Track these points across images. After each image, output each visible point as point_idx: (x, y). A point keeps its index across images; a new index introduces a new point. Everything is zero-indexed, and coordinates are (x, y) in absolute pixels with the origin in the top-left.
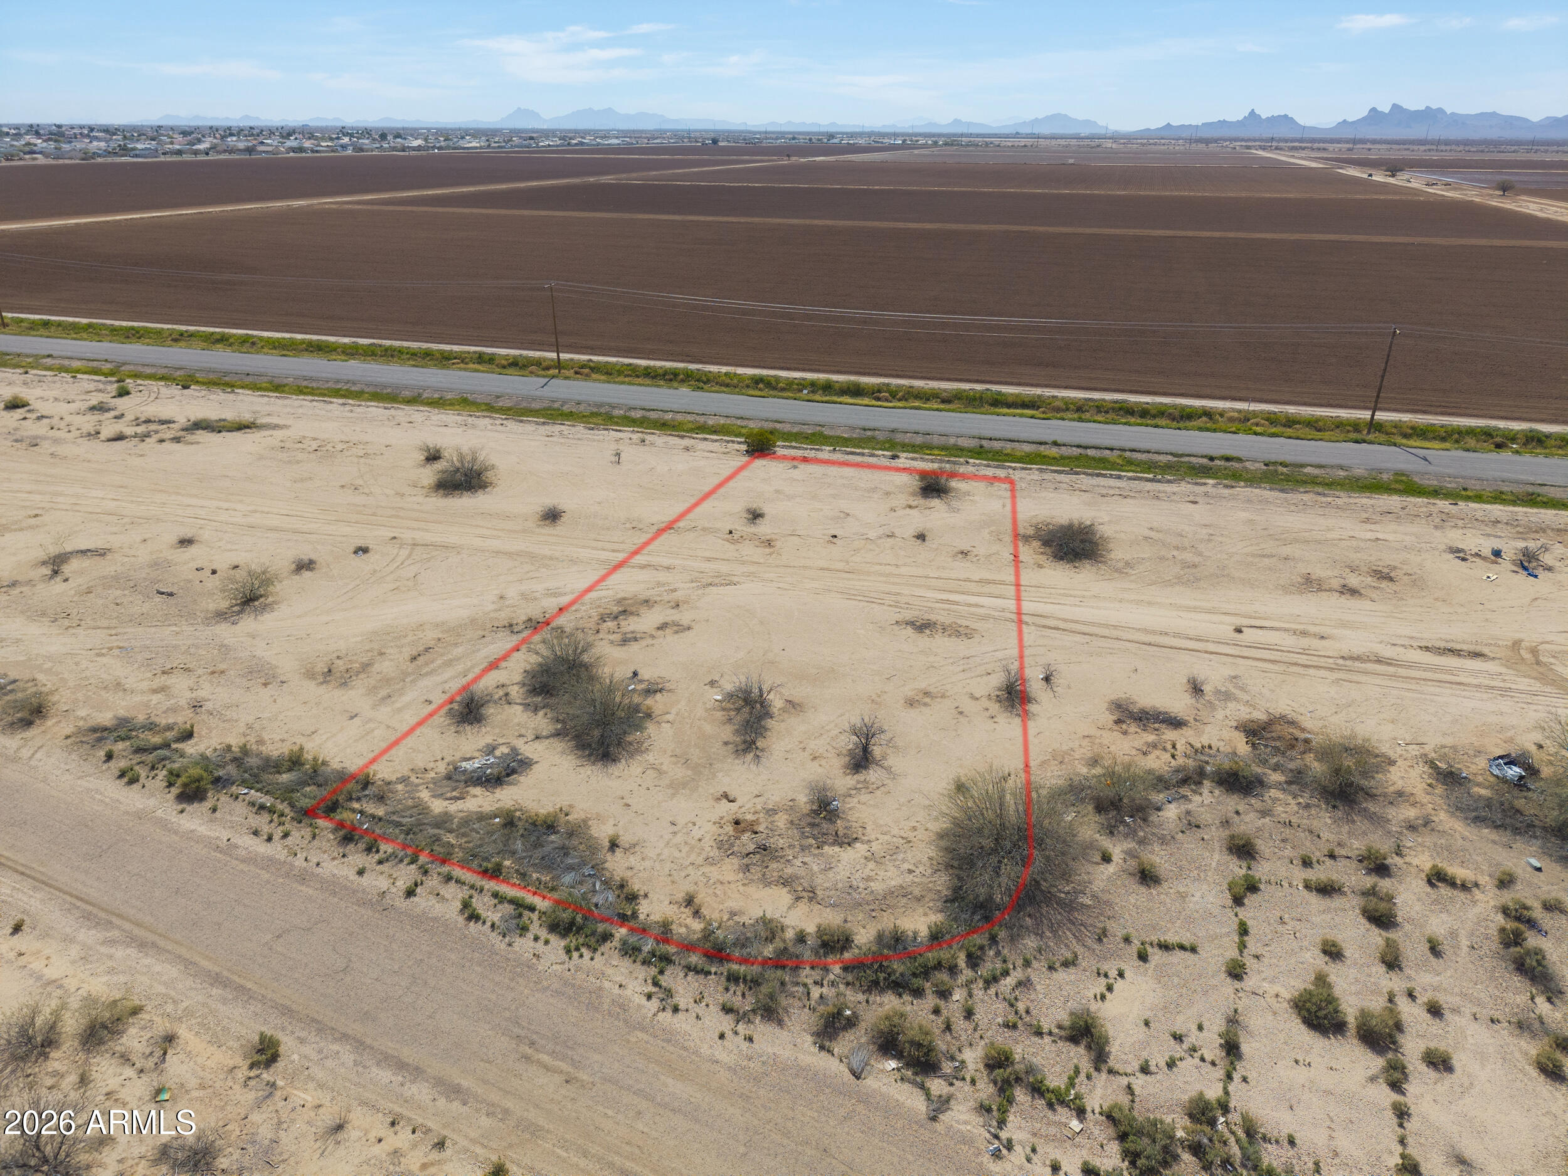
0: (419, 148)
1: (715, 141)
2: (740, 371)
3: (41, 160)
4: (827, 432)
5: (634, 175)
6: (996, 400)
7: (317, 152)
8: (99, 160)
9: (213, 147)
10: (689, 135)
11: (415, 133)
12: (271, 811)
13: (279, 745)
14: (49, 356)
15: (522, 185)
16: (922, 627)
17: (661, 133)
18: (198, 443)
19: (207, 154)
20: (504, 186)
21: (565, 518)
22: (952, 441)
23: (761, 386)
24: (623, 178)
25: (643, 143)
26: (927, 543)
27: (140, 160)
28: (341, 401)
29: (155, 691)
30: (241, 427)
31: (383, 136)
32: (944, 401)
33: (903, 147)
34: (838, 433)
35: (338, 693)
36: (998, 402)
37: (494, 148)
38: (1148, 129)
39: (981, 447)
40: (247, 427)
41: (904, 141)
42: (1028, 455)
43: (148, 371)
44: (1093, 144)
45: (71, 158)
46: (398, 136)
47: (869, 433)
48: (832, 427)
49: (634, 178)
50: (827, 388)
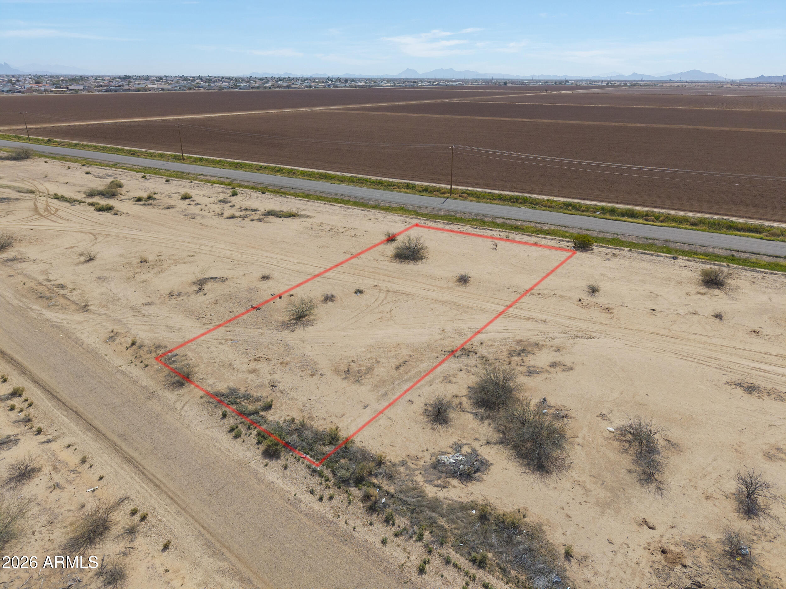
0: (362, 86)
1: (505, 84)
2: (556, 199)
3: (202, 90)
4: (621, 238)
5: (468, 99)
6: (730, 226)
7: (317, 87)
8: (225, 90)
9: (273, 85)
10: (492, 81)
11: (360, 80)
12: (321, 475)
13: (322, 422)
14: (202, 175)
15: (413, 102)
16: (751, 389)
17: (477, 80)
18: (270, 222)
19: (270, 88)
20: (404, 103)
21: (471, 282)
22: (710, 250)
23: (570, 208)
24: (463, 100)
25: (469, 84)
26: (724, 321)
27: (242, 90)
28: (339, 205)
29: (250, 372)
30: (291, 215)
31: (346, 81)
32: (692, 224)
33: (607, 86)
34: (629, 239)
35: (354, 387)
36: (731, 227)
37: (397, 86)
38: (749, 78)
39: (733, 256)
40: (294, 216)
41: (607, 84)
42: (770, 264)
43: (246, 184)
44: (719, 85)
45: (214, 90)
46: (353, 80)
47: (650, 241)
48: (625, 236)
49: (468, 100)
50: (612, 211)
